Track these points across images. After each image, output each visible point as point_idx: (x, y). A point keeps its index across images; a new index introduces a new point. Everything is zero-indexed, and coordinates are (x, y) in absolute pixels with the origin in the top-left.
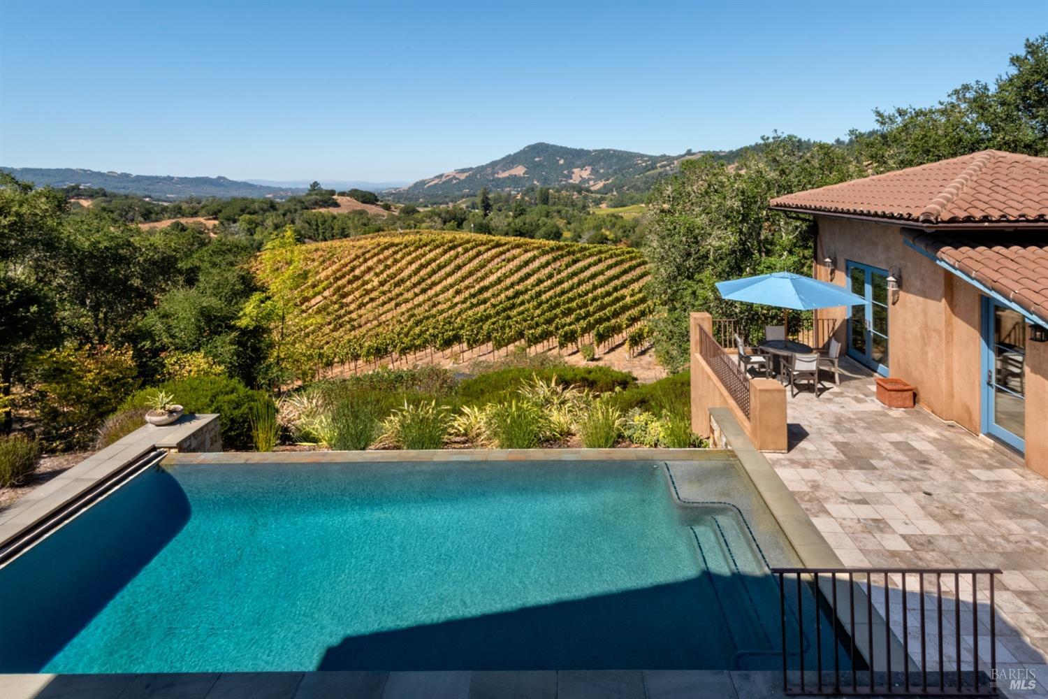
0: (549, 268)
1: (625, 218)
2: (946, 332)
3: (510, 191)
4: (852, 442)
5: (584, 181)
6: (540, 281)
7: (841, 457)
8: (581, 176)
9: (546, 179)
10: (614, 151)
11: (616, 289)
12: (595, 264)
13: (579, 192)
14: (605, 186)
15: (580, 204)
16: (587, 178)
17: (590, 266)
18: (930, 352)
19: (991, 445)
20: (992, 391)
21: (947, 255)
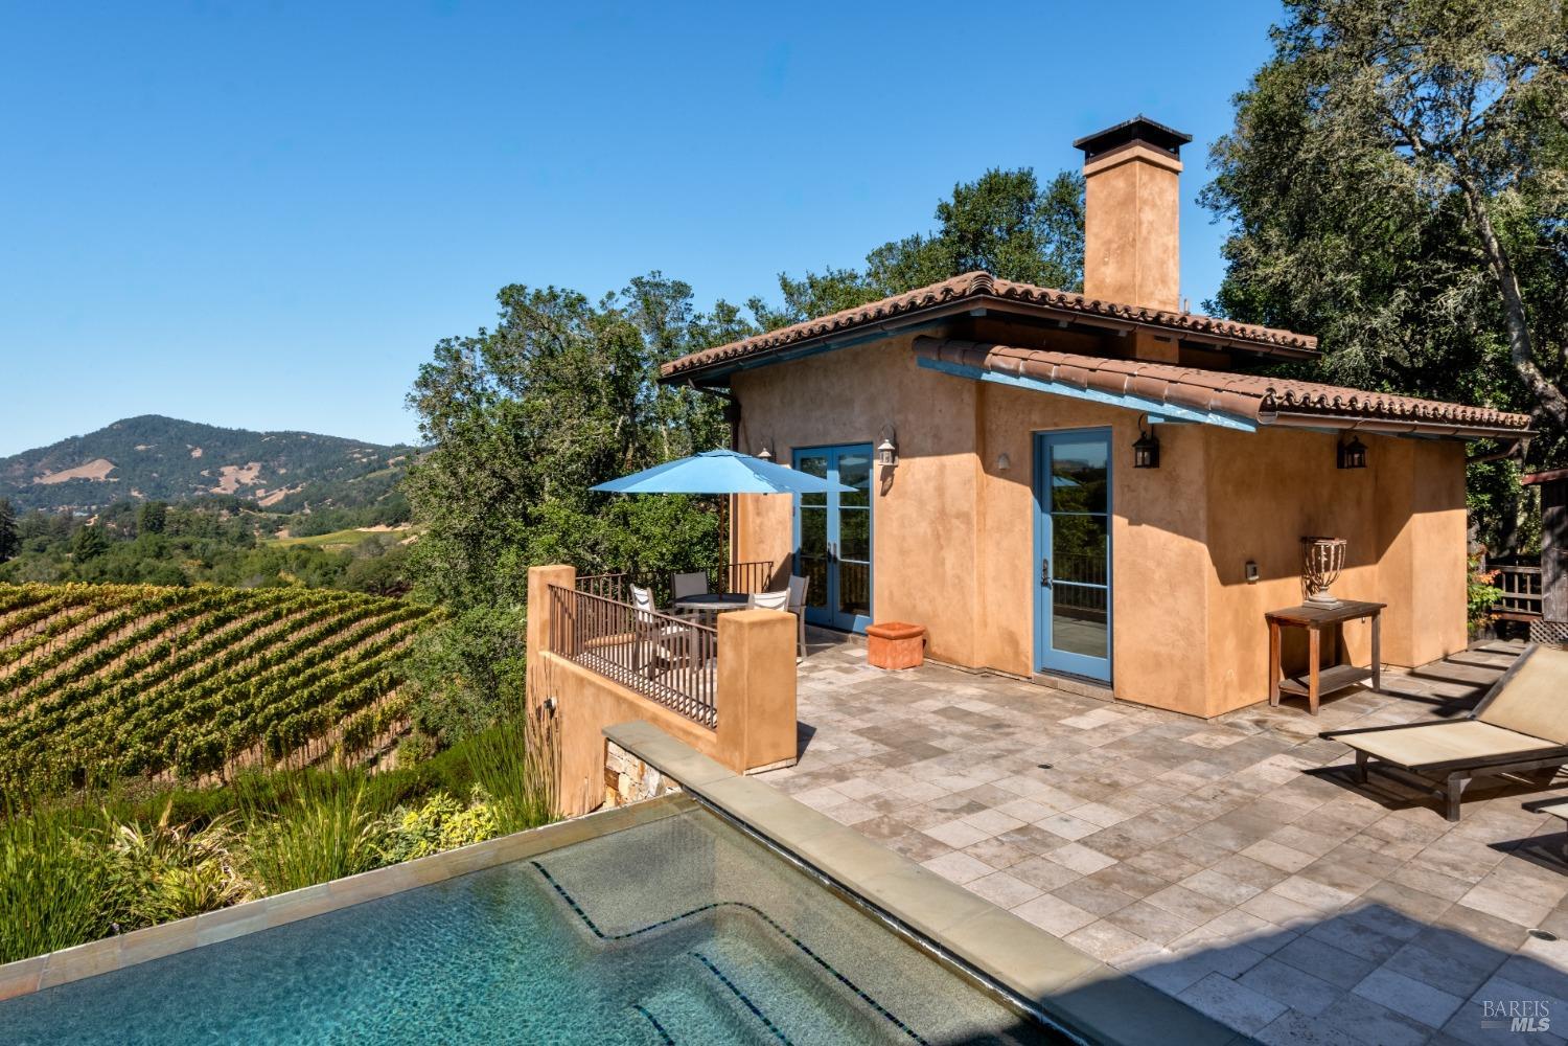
0: (160, 639)
1: (326, 551)
2: (978, 512)
3: (70, 512)
4: (880, 724)
5: (244, 489)
6: (134, 667)
7: (883, 749)
8: (238, 481)
9: (159, 486)
10: (308, 435)
11: (310, 663)
12: (267, 622)
13: (234, 510)
14: (287, 498)
15: (235, 531)
16: (251, 483)
17: (255, 626)
18: (950, 558)
19: (1054, 686)
20: (1049, 593)
21: (1003, 357)
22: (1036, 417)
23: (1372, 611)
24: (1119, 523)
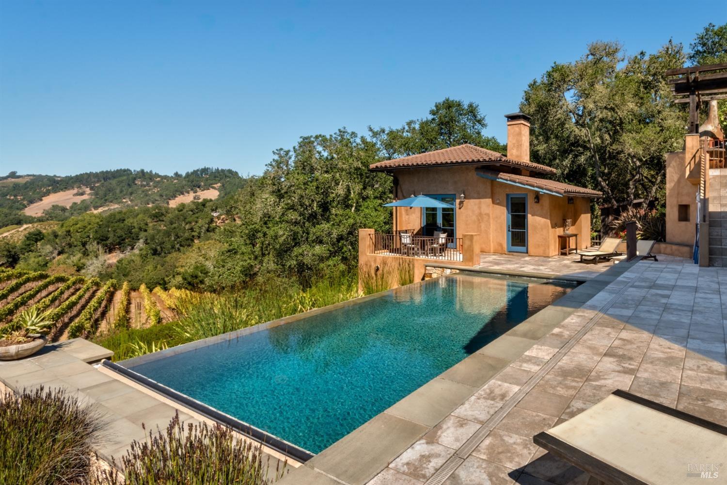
18: (483, 226)
19: (513, 255)
20: (510, 233)
21: (502, 175)
22: (508, 190)
23: (576, 235)
24: (529, 216)
